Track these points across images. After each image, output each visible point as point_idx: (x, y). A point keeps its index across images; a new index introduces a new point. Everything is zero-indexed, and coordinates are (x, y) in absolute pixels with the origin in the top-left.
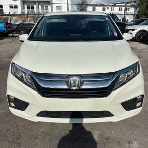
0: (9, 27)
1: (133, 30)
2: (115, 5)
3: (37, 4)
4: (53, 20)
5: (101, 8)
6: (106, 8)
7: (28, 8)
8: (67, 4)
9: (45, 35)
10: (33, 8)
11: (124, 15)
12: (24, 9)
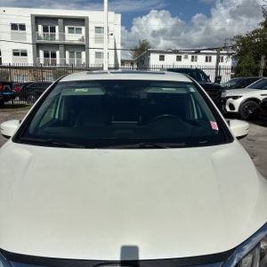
0: (7, 90)
1: (235, 98)
2: (198, 52)
3: (62, 48)
4: (77, 90)
5: (175, 56)
6: (183, 56)
7: (46, 55)
8: (115, 49)
9: (62, 119)
10: (54, 55)
11: (217, 69)
12: (38, 56)
